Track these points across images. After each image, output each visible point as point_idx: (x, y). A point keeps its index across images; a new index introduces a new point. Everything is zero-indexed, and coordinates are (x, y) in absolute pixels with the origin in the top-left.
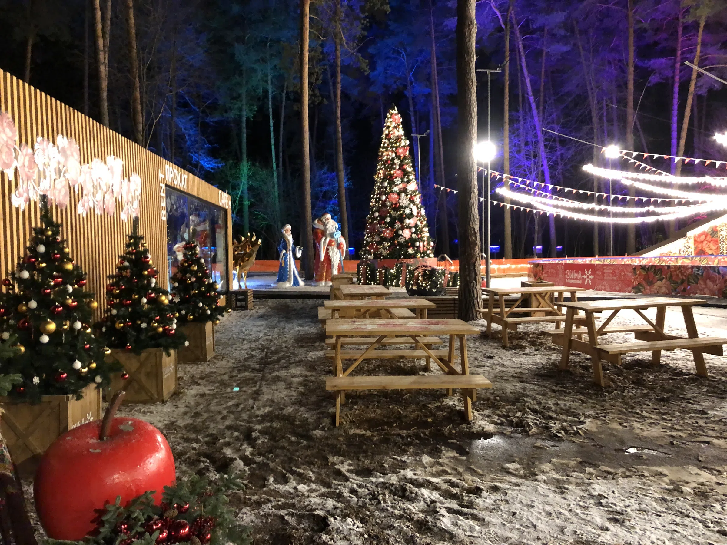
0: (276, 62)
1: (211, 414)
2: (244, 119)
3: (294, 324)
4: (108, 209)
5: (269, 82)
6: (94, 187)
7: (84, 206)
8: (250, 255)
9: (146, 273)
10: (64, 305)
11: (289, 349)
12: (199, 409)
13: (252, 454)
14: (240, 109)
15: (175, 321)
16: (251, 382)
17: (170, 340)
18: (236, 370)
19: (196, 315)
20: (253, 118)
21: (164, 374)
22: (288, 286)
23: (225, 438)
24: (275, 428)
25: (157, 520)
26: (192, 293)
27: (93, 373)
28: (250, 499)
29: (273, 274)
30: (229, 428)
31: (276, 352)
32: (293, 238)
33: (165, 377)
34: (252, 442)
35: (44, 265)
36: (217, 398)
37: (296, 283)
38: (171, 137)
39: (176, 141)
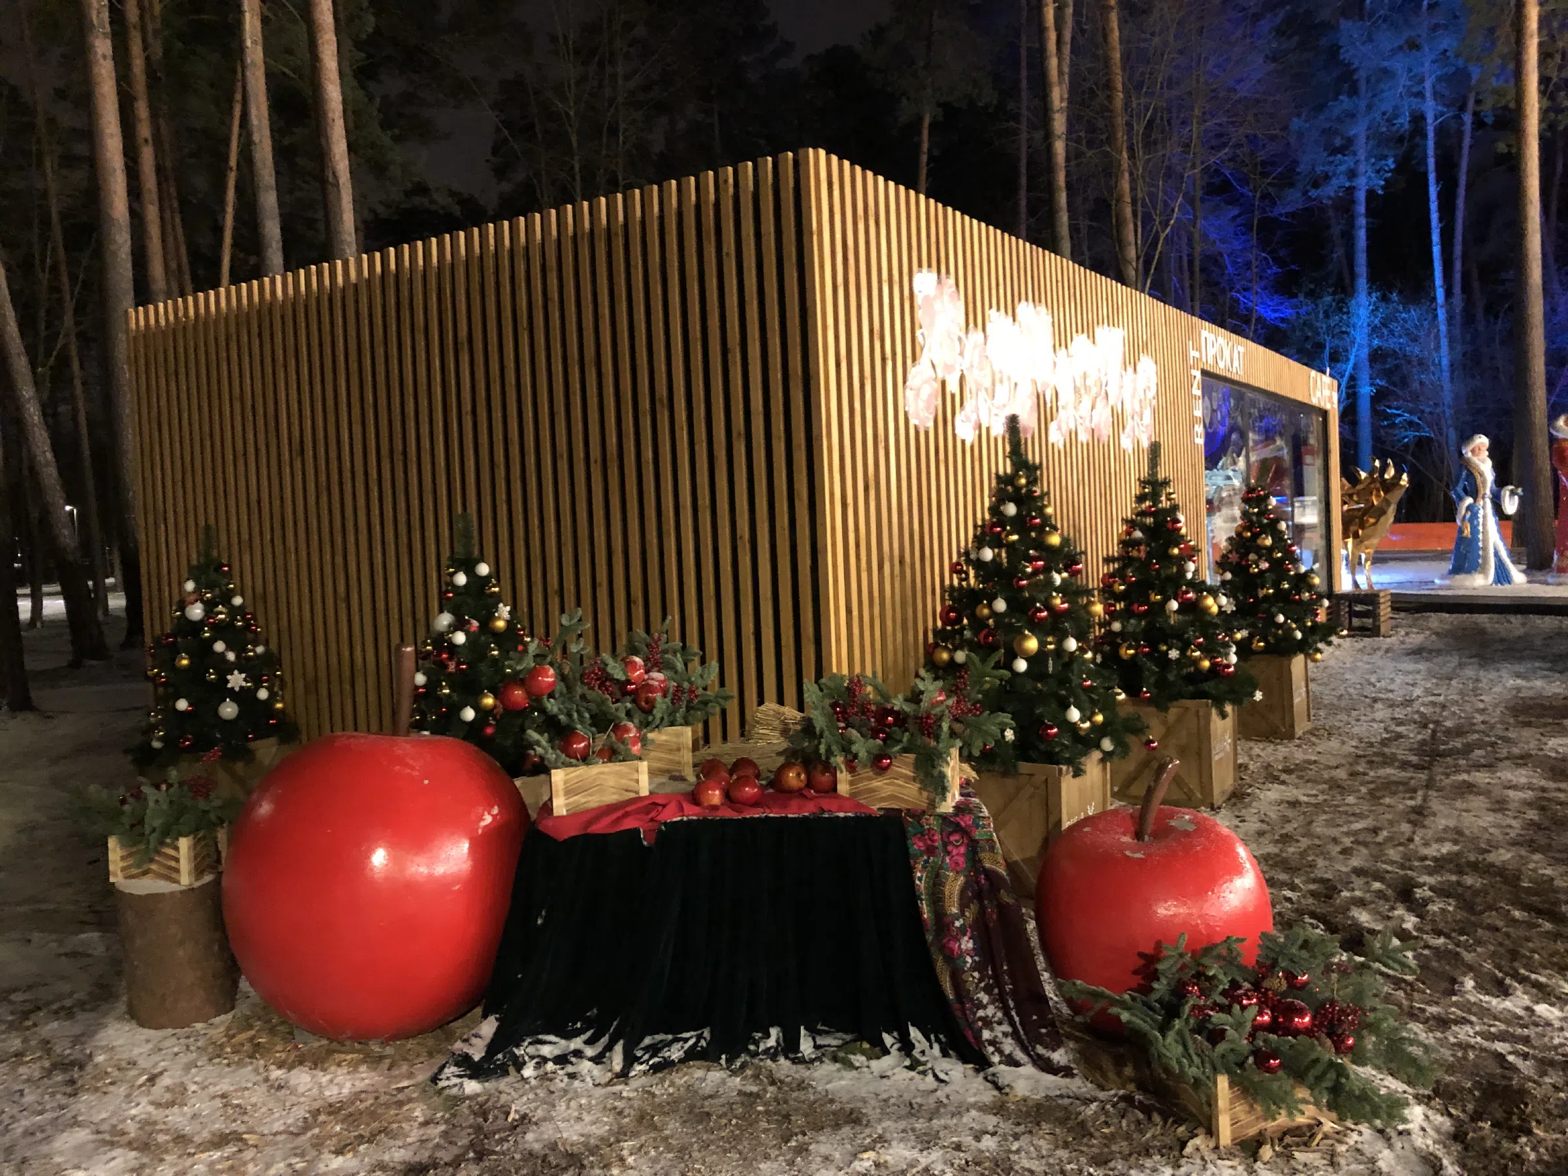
0: (1446, 42)
1: (1317, 842)
2: (1361, 196)
3: (1504, 673)
4: (1100, 430)
5: (1428, 94)
6: (1076, 390)
7: (1059, 428)
8: (1381, 512)
9: (1176, 551)
10: (1048, 607)
11: (1492, 727)
12: (1289, 828)
13: (1418, 929)
14: (1352, 174)
15: (1234, 649)
16: (1401, 788)
17: (1223, 687)
18: (1363, 761)
19: (1271, 640)
20: (1383, 188)
21: (1213, 752)
22: (1480, 583)
23: (1353, 890)
24: (1470, 888)
25: (1248, 990)
26: (1262, 593)
27: (1100, 731)
28: (1423, 1010)
29: (1440, 556)
30: (1359, 872)
31: (1459, 732)
32: (1495, 467)
33: (1216, 758)
34: (1417, 907)
35: (1015, 537)
36: (1325, 812)
37: (1502, 576)
38: (1191, 263)
39: (1202, 270)
